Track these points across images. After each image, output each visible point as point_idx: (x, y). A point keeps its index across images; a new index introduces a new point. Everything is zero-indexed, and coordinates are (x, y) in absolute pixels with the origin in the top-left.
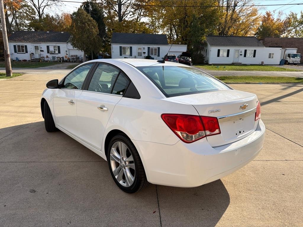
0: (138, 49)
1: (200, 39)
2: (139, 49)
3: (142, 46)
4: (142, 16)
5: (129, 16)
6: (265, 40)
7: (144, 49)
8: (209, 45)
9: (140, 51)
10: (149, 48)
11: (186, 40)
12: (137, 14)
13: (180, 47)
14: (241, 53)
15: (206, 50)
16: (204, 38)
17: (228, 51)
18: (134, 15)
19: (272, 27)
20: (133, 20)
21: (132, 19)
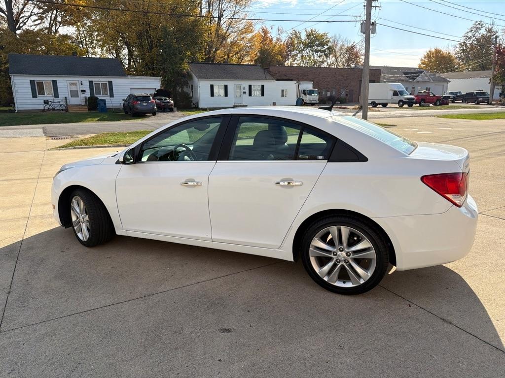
0: (69, 84)
1: (179, 67)
2: (72, 84)
3: (77, 79)
4: (60, 23)
5: (30, 23)
6: (271, 70)
7: (82, 84)
8: (195, 78)
9: (74, 88)
10: (91, 83)
11: (153, 69)
12: (49, 19)
13: (149, 80)
14: (244, 91)
15: (192, 85)
16: (186, 67)
17: (226, 87)
18: (43, 21)
19: (273, 50)
20: (41, 30)
21: (38, 28)
